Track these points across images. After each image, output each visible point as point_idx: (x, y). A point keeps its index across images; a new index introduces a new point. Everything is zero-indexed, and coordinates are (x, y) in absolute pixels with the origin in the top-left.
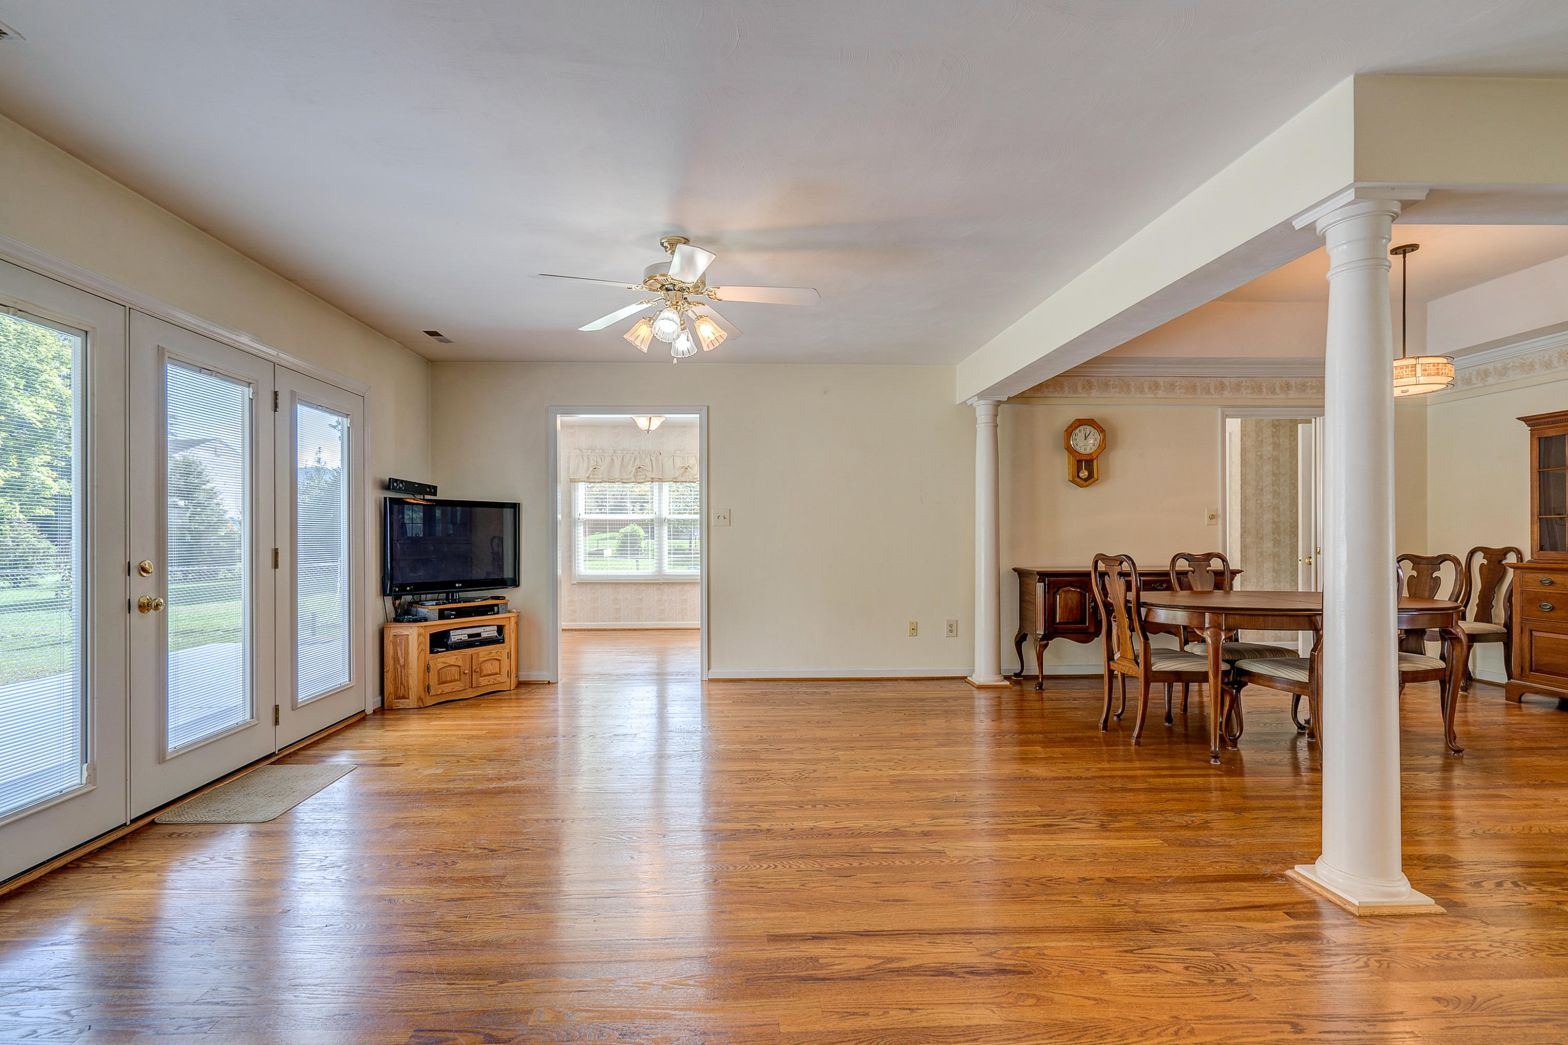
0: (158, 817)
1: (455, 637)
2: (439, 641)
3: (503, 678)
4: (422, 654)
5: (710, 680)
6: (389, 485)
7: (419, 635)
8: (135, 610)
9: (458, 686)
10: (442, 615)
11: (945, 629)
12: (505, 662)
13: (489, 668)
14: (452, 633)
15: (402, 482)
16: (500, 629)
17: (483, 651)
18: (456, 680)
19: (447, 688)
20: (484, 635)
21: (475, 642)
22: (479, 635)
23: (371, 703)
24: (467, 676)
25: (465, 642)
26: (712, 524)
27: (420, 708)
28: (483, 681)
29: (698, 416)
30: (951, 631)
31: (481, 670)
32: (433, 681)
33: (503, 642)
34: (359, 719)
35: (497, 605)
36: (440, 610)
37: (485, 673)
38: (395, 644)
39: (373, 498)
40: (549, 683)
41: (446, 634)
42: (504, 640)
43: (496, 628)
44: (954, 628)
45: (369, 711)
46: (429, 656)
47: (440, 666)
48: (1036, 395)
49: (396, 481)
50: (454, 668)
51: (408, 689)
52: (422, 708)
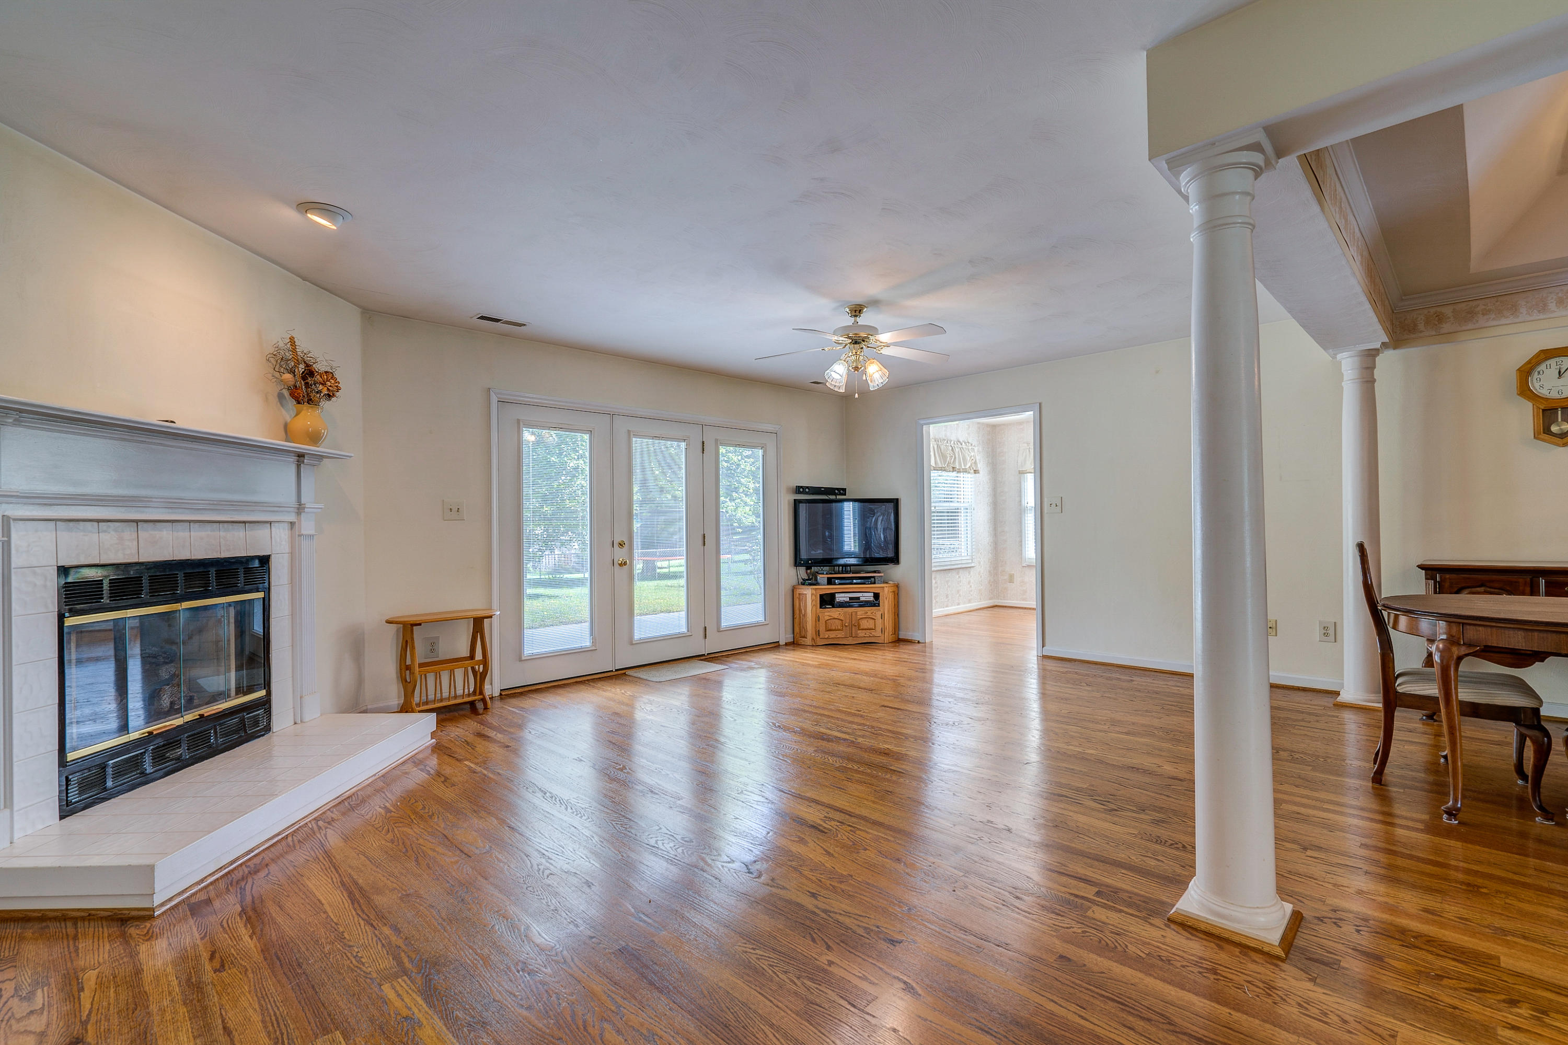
0: (628, 672)
1: (840, 598)
2: (827, 601)
3: (878, 633)
4: (814, 608)
5: (1044, 657)
6: (799, 490)
7: (812, 594)
8: (616, 566)
9: (840, 634)
10: (830, 582)
11: (1317, 633)
12: (879, 622)
13: (865, 624)
14: (837, 595)
15: (807, 487)
16: (876, 596)
17: (861, 612)
18: (839, 630)
19: (832, 634)
20: (862, 599)
21: (854, 602)
22: (858, 598)
23: (784, 637)
24: (848, 628)
25: (846, 602)
26: (1046, 510)
27: (813, 646)
28: (861, 633)
29: (1032, 413)
30: (1326, 635)
31: (859, 625)
32: (822, 628)
33: (879, 606)
34: (775, 646)
35: (874, 577)
36: (828, 578)
37: (862, 627)
38: (799, 598)
39: (786, 501)
40: (919, 642)
41: (832, 596)
42: (879, 604)
43: (872, 594)
44: (1331, 632)
45: (782, 643)
46: (819, 610)
47: (827, 618)
48: (1464, 328)
49: (802, 487)
50: (837, 621)
51: (806, 631)
52: (815, 646)
